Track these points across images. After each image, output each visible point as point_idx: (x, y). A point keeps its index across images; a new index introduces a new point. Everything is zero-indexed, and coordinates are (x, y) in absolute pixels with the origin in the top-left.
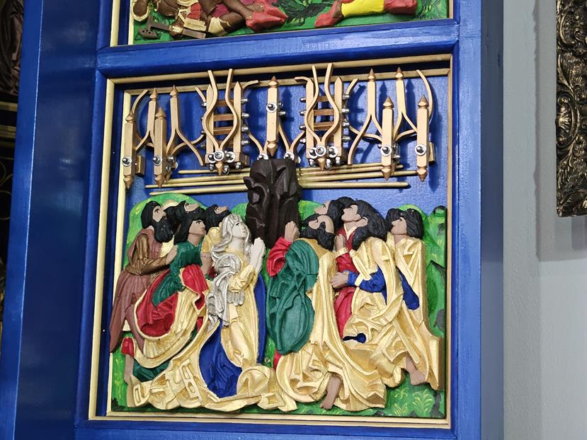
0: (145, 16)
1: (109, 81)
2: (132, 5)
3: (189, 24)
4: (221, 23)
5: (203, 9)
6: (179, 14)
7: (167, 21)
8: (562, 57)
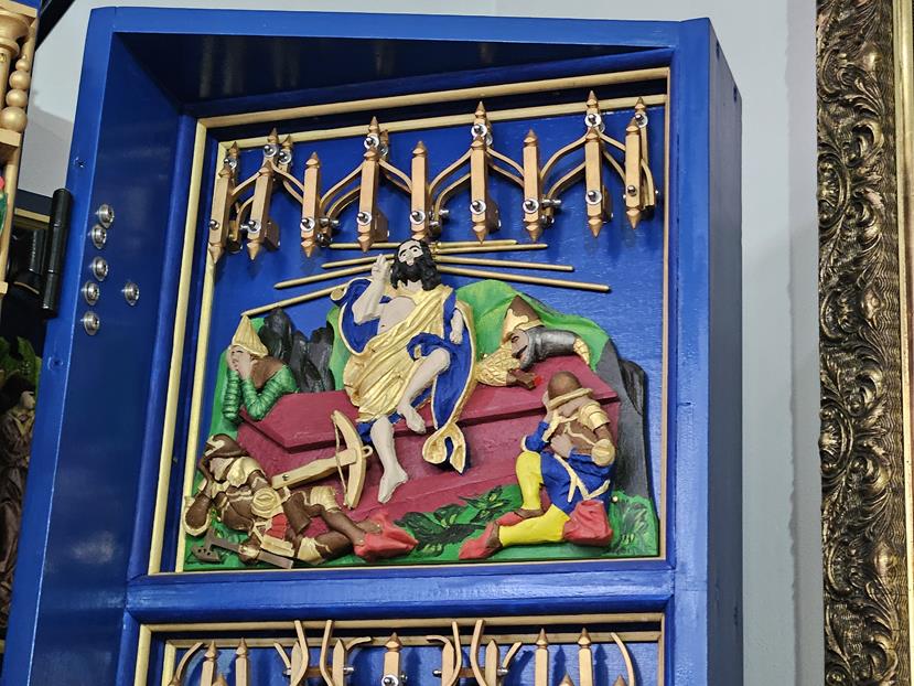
0: (204, 528)
1: (142, 627)
2: (184, 512)
3: (269, 544)
4: (317, 547)
5: (291, 523)
6: (255, 530)
7: (235, 537)
8: (832, 609)
